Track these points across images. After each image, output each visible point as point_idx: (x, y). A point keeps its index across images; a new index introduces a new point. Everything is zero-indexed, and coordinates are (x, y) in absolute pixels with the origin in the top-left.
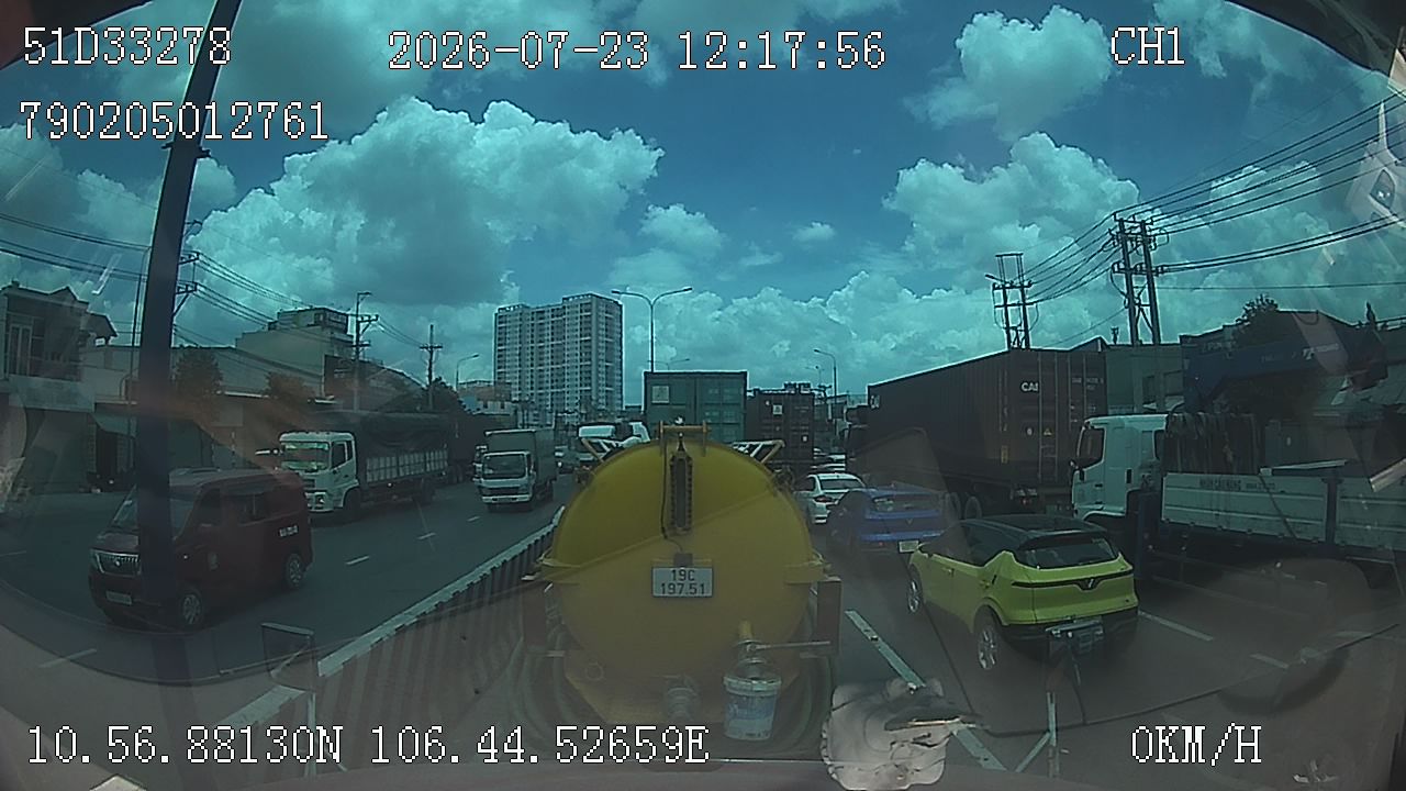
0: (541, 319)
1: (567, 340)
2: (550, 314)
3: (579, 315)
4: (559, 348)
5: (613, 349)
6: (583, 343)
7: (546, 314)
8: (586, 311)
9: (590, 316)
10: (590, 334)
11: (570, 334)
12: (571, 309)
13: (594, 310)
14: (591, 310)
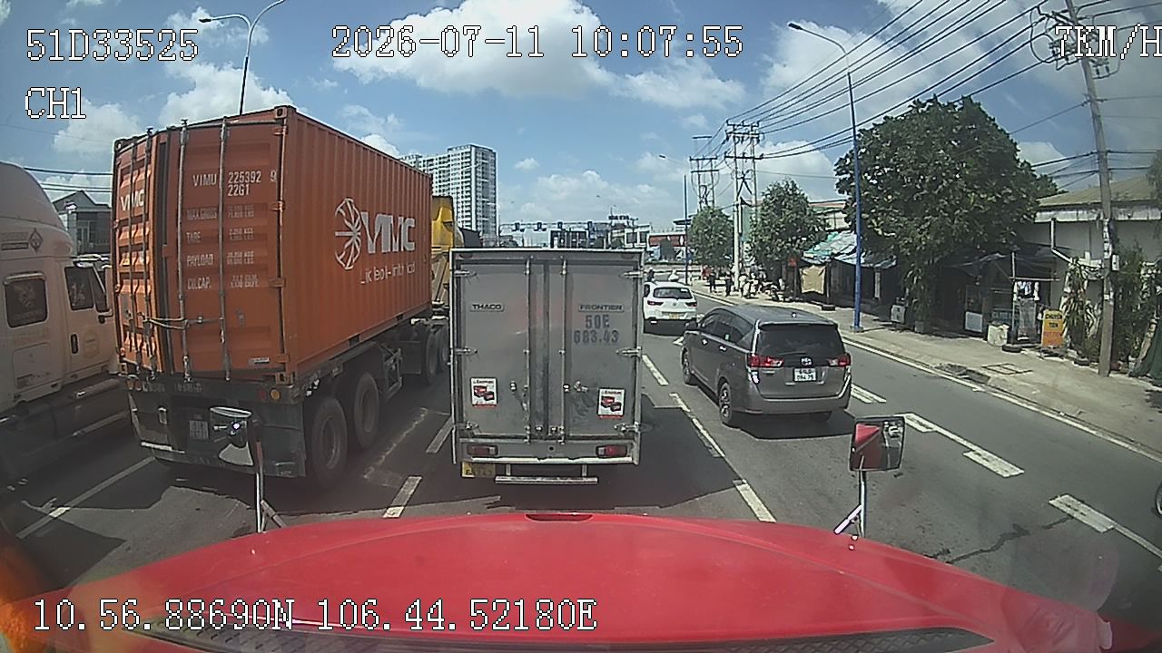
0: (431, 165)
1: (451, 182)
2: (438, 161)
3: (461, 161)
4: (446, 188)
5: (487, 188)
6: (464, 185)
7: (435, 162)
8: (466, 158)
9: (470, 162)
10: (470, 177)
11: (453, 177)
12: (454, 158)
13: (473, 157)
14: (470, 157)
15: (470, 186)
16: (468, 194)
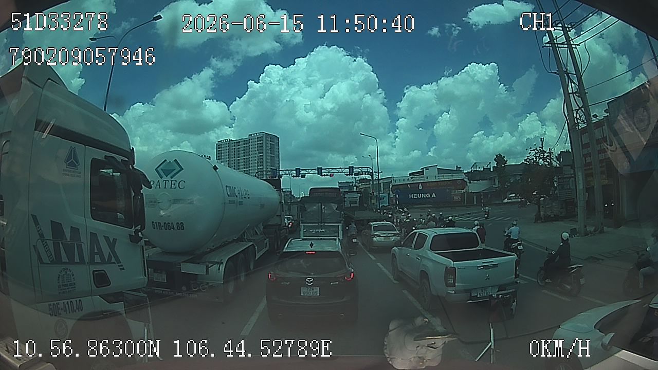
0: (239, 146)
1: (251, 156)
2: (243, 143)
3: (257, 143)
4: (248, 160)
5: (274, 160)
6: (259, 157)
7: (241, 143)
8: (260, 141)
9: (262, 143)
10: (262, 153)
11: (253, 153)
12: (253, 140)
13: (264, 140)
14: (263, 140)
15: (262, 159)
16: (261, 164)
